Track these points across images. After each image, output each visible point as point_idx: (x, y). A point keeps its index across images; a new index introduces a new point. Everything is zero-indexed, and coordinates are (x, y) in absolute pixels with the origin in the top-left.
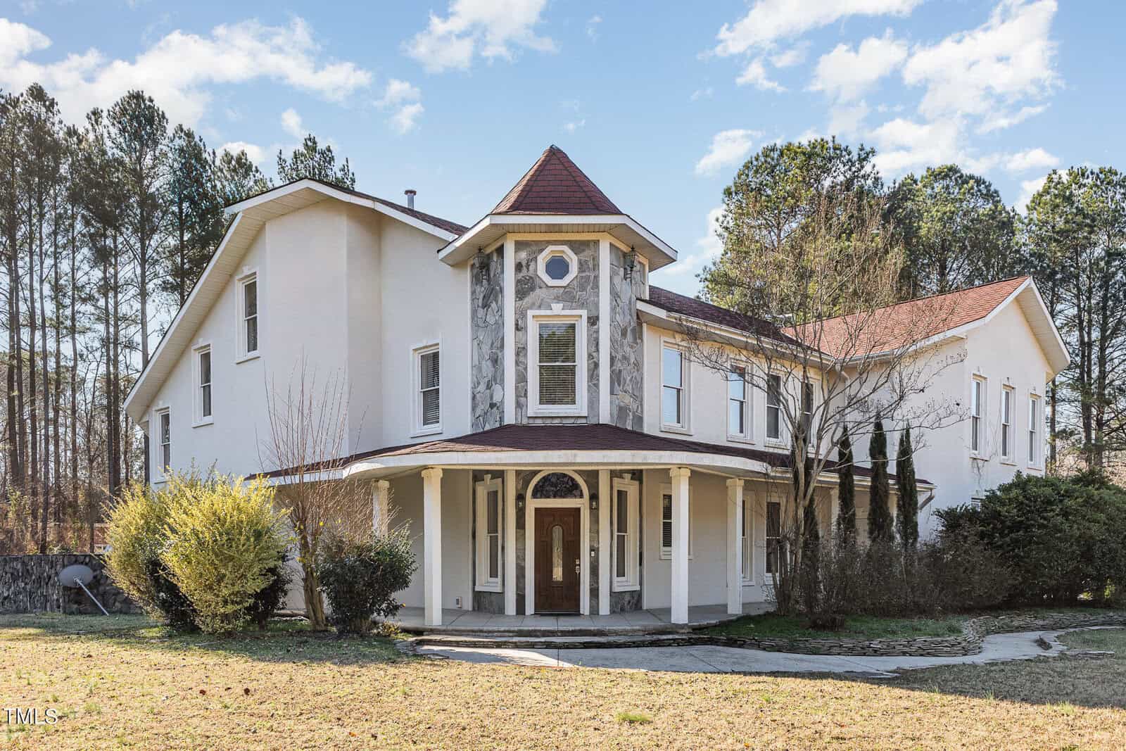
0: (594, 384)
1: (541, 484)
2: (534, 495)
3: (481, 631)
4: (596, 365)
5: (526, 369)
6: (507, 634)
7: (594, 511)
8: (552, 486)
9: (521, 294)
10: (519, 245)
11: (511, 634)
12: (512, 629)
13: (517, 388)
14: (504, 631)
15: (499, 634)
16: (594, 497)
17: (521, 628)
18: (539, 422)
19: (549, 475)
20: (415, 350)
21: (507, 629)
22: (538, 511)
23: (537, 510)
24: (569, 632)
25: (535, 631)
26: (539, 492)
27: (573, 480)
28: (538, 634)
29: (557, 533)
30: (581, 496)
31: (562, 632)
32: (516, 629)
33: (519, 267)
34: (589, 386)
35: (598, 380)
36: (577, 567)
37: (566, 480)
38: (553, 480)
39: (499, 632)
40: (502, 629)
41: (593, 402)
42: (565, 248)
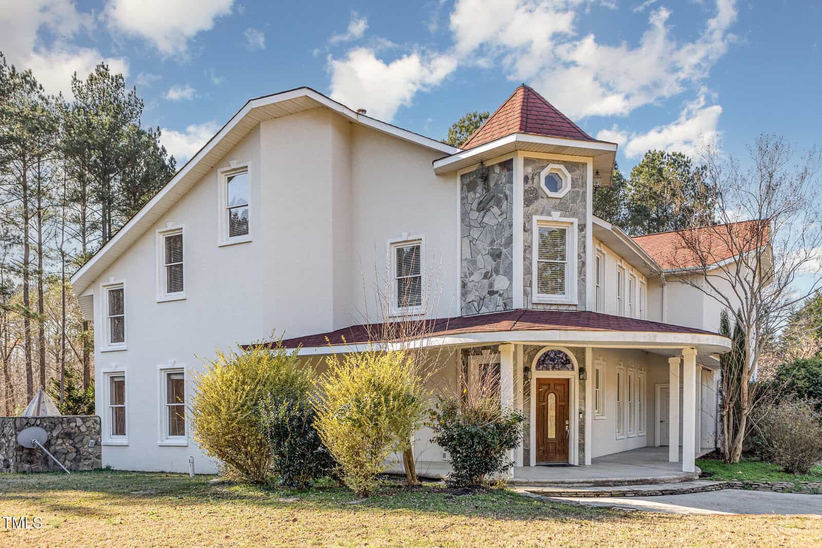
0: (582, 279)
1: (542, 358)
2: (537, 368)
3: (563, 483)
4: (584, 264)
5: (531, 264)
6: (585, 485)
7: (582, 380)
8: (551, 361)
9: (528, 202)
10: (527, 161)
11: (589, 485)
12: (589, 480)
13: (524, 279)
14: (583, 482)
15: (579, 485)
16: (582, 370)
17: (597, 479)
18: (541, 308)
19: (549, 351)
20: (392, 244)
21: (585, 480)
22: (539, 380)
23: (538, 379)
25: (608, 481)
26: (541, 363)
27: (566, 356)
28: (611, 484)
29: (551, 399)
30: (573, 368)
31: (628, 481)
32: (593, 480)
33: (526, 179)
34: (578, 280)
35: (585, 276)
36: (567, 427)
37: (561, 355)
38: (552, 355)
39: (578, 483)
40: (581, 480)
41: (582, 293)
42: (562, 167)
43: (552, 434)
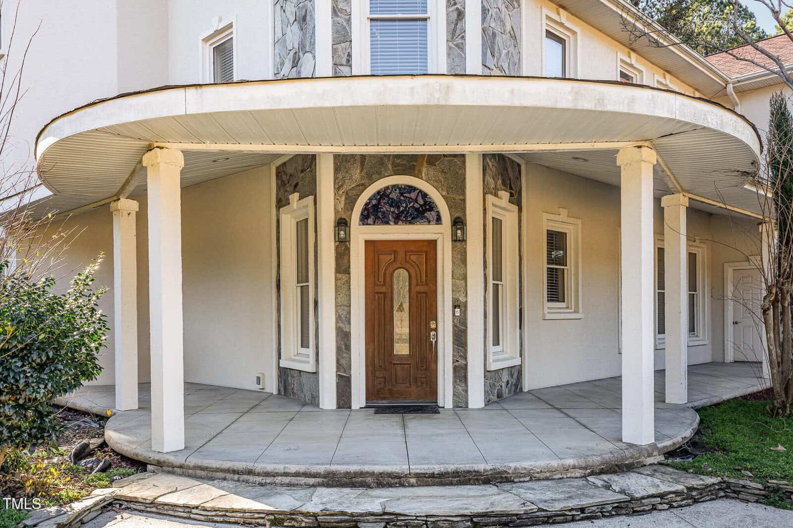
0: (457, 45)
1: (374, 202)
2: (365, 218)
3: (250, 472)
4: (461, 15)
5: (349, 21)
6: (303, 480)
7: (459, 242)
8: (391, 206)
11: (312, 481)
12: (315, 469)
13: (334, 51)
14: (297, 474)
15: (287, 480)
16: (459, 223)
17: (334, 468)
19: (388, 188)
20: (206, 40)
21: (302, 468)
22: (371, 245)
23: (368, 243)
24: (432, 476)
25: (362, 474)
26: (372, 214)
27: (425, 195)
28: (369, 480)
29: (401, 281)
30: (439, 220)
31: (418, 476)
32: (321, 469)
34: (450, 48)
35: (463, 37)
36: (432, 333)
37: (413, 195)
38: (394, 195)
39: (286, 474)
40: (293, 469)
43: (402, 349)
